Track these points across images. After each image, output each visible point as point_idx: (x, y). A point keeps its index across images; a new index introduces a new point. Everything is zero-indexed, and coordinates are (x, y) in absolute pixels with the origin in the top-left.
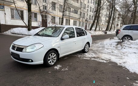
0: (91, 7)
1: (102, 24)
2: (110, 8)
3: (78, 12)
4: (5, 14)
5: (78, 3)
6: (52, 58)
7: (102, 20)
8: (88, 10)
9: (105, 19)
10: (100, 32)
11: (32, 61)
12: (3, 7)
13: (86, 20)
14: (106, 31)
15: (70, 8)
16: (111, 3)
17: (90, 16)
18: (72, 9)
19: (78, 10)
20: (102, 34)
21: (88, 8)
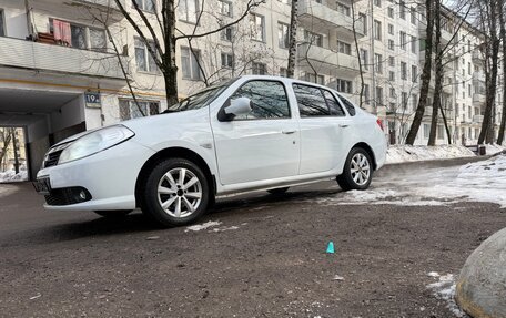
0: (404, 64)
1: (459, 120)
2: (488, 56)
3: (354, 84)
4: (103, 117)
5: (349, 52)
6: (180, 193)
7: (457, 105)
8: (392, 73)
9: (470, 100)
10: (453, 150)
11: (89, 197)
12: (97, 97)
13: (388, 114)
14: (480, 142)
15: (322, 77)
16: (486, 37)
17: (404, 94)
18: (327, 78)
19: (353, 77)
20: (464, 156)
21: (391, 69)
